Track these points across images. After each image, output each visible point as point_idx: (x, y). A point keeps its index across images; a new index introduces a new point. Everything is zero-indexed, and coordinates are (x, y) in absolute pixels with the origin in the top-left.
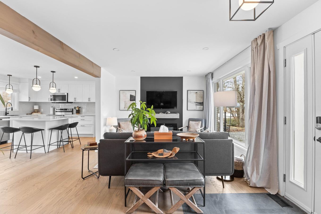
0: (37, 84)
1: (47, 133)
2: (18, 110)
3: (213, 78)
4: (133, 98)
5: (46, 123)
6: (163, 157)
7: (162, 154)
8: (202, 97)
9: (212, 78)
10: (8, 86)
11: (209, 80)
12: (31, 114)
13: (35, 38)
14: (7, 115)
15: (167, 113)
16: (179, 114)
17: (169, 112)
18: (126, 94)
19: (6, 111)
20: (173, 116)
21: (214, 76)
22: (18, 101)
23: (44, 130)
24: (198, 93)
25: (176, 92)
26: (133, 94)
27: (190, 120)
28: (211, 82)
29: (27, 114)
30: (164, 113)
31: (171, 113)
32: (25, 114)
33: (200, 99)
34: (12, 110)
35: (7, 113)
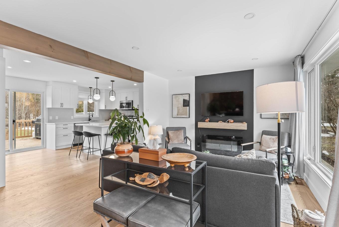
0: (97, 94)
1: (103, 138)
2: (98, 117)
4: (186, 103)
5: (102, 129)
6: (142, 184)
7: (143, 180)
10: (90, 96)
12: (108, 120)
13: (53, 52)
14: (90, 120)
15: (228, 122)
16: (246, 124)
17: (232, 121)
18: (179, 98)
19: (89, 117)
20: (236, 126)
21: (306, 59)
22: (98, 109)
23: (100, 135)
25: (242, 93)
26: (187, 98)
27: (265, 133)
29: (105, 120)
30: (224, 122)
31: (234, 122)
32: (104, 120)
34: (92, 117)
35: (90, 119)
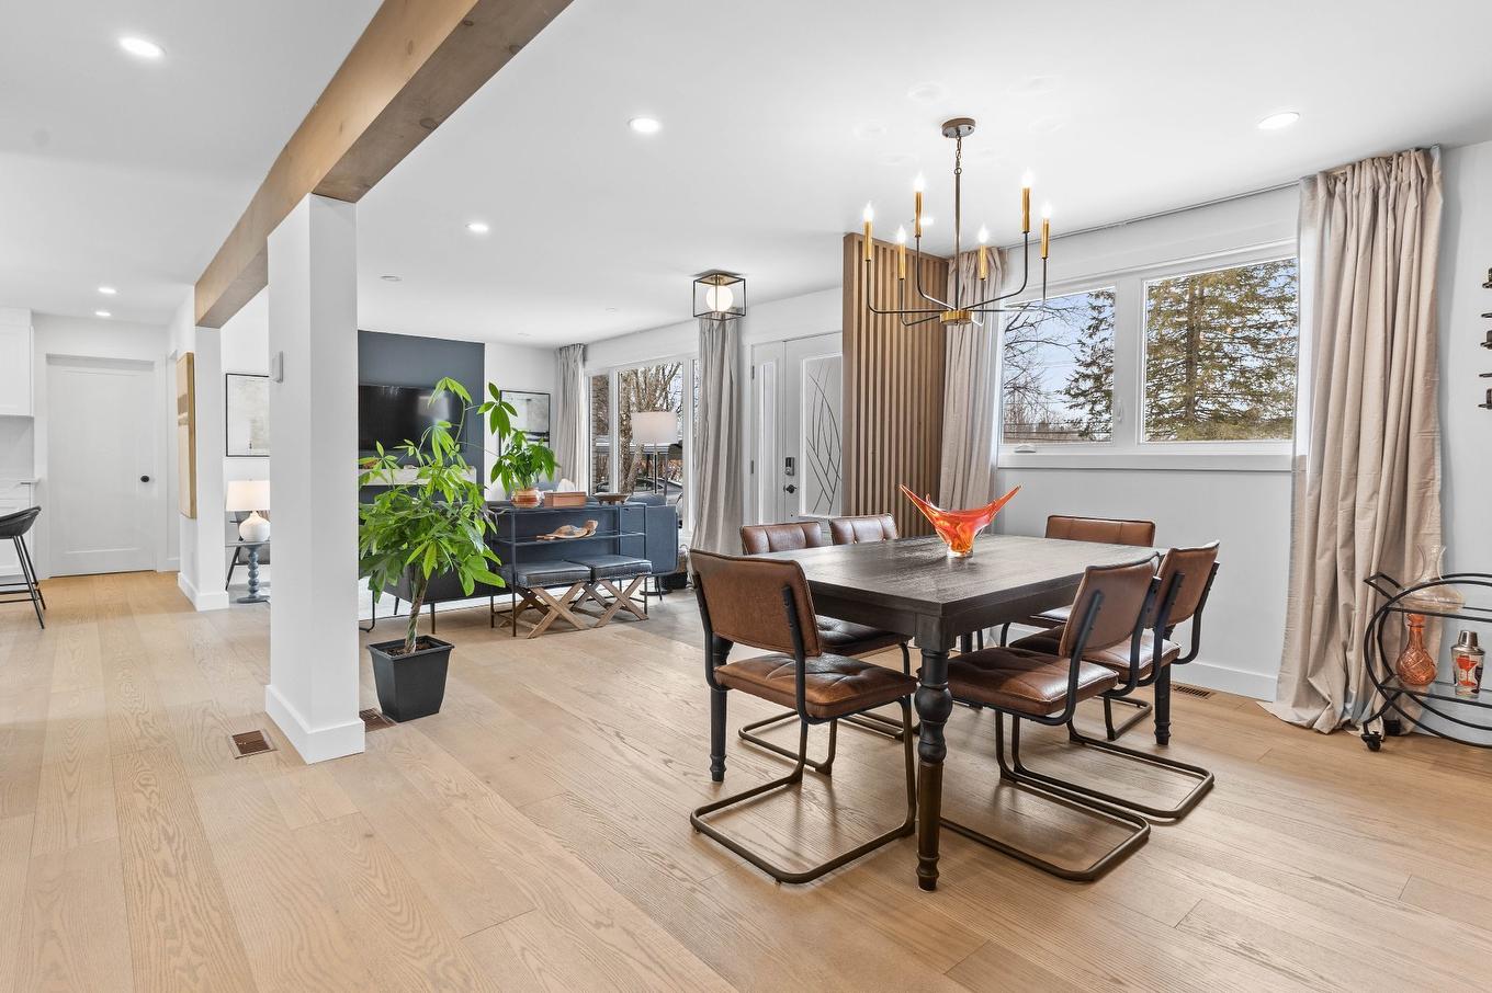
3: (587, 363)
8: (545, 417)
9: (584, 360)
11: (577, 366)
18: (257, 389)
21: (590, 355)
24: (534, 401)
28: (581, 371)
33: (539, 420)
